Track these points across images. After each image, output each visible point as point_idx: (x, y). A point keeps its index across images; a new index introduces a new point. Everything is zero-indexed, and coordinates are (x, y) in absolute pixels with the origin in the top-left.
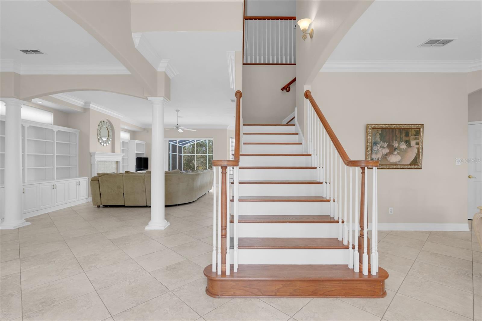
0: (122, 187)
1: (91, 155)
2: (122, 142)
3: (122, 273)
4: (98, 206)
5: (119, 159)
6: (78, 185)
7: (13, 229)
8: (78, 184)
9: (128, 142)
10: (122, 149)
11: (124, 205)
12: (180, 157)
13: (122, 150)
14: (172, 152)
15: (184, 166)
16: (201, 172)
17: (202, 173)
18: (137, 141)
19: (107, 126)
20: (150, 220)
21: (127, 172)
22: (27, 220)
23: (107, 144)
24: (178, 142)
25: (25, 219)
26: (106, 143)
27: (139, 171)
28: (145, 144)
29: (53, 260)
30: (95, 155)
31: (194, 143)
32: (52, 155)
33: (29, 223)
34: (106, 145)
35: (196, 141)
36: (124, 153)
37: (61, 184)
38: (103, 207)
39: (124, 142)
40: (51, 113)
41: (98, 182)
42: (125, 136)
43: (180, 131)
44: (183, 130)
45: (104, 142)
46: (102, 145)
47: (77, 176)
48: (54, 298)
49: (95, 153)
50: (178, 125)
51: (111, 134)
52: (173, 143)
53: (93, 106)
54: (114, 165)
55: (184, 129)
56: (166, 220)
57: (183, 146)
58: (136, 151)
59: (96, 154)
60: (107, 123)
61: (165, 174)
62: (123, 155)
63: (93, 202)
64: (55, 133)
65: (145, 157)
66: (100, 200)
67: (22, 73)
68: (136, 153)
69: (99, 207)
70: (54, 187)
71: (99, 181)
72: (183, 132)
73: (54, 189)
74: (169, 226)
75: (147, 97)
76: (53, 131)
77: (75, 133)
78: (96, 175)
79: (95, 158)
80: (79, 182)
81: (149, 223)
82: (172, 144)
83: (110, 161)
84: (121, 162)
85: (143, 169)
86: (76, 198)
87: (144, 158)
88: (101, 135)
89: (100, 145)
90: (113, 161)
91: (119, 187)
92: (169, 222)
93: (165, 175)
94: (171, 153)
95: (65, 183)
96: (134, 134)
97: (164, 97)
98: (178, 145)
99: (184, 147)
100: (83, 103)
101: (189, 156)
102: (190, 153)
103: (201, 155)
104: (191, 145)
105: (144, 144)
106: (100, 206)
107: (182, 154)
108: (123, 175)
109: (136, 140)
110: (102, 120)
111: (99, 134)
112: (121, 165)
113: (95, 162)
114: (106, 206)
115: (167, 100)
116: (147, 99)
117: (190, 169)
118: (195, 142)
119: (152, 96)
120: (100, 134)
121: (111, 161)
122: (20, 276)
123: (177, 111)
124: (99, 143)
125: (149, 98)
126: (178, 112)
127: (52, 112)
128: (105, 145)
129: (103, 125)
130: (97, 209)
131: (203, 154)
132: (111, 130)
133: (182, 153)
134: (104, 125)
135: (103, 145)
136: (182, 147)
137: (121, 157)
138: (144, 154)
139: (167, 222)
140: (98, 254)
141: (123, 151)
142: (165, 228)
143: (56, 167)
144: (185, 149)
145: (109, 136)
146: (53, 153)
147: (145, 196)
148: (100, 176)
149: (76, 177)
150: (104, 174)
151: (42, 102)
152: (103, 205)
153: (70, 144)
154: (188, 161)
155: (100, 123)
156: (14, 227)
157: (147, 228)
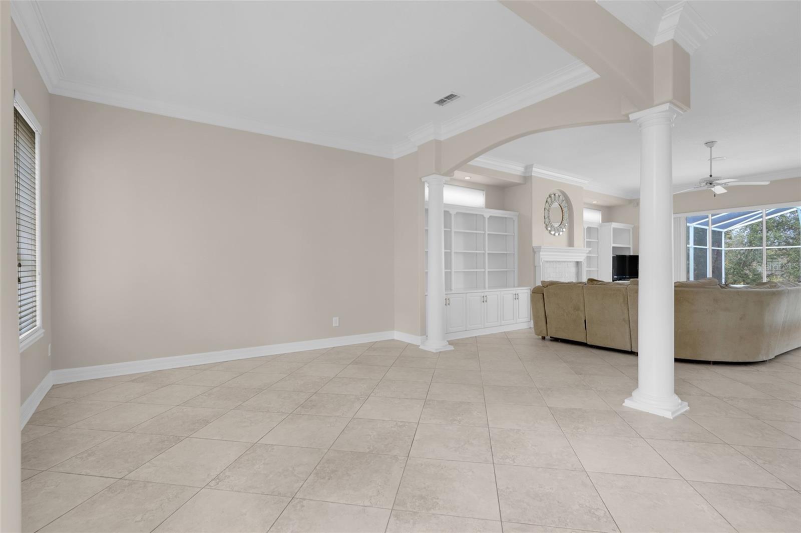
0: (582, 308)
1: (535, 251)
2: (586, 227)
3: (558, 502)
4: (542, 337)
5: (581, 258)
6: (516, 299)
7: (435, 351)
8: (516, 297)
9: (597, 229)
10: (586, 240)
11: (585, 342)
12: (717, 255)
13: (587, 242)
14: (694, 245)
15: (726, 274)
16: (789, 288)
17: (791, 290)
18: (615, 225)
19: (560, 201)
20: (637, 387)
21: (591, 281)
22: (451, 343)
23: (561, 233)
24: (710, 223)
25: (448, 341)
26: (559, 231)
27: (619, 280)
28: (631, 229)
29: (459, 418)
30: (539, 251)
31: (761, 220)
32: (483, 252)
33: (451, 348)
34: (559, 234)
35: (767, 215)
36: (590, 248)
37: (494, 295)
38: (551, 340)
39: (590, 228)
40: (482, 192)
41: (542, 297)
42: (592, 217)
43: (719, 190)
44: (725, 186)
45: (554, 230)
46: (551, 234)
47: (516, 285)
48: (438, 499)
49: (540, 248)
50: (711, 176)
51: (566, 216)
52: (697, 224)
53: (538, 171)
54: (573, 270)
55: (730, 184)
56: (676, 397)
57: (725, 230)
58: (613, 243)
59: (542, 250)
60: (559, 196)
61: (675, 287)
62: (587, 252)
63: (535, 330)
64: (487, 219)
65: (632, 254)
66: (545, 328)
67: (442, 138)
68: (613, 247)
69: (544, 338)
70: (484, 300)
71: (543, 294)
72: (726, 191)
73: (483, 302)
74: (686, 411)
75: (627, 115)
76: (484, 218)
77: (512, 218)
78: (540, 284)
79: (541, 257)
80: (518, 294)
81: (634, 394)
82: (694, 228)
83: (565, 262)
84: (584, 264)
85: (628, 277)
86: (514, 319)
87: (631, 256)
88: (551, 217)
89: (549, 234)
90: (570, 262)
91: (577, 309)
92: (686, 403)
93: (675, 291)
94: (691, 245)
95: (498, 295)
96: (609, 212)
97: (671, 102)
98: (710, 228)
99: (726, 233)
100: (522, 169)
101: (742, 252)
102: (744, 245)
103: (780, 249)
104: (746, 227)
105: (629, 230)
106: (546, 337)
107: (722, 247)
108: (583, 286)
109: (613, 223)
110: (551, 192)
111: (546, 217)
112: (584, 268)
113: (541, 263)
114: (555, 340)
115: (681, 109)
116: (628, 120)
117: (744, 281)
118: (761, 217)
119: (640, 110)
120: (548, 217)
121: (568, 261)
122: (415, 430)
123: (710, 144)
124: (548, 231)
125: (632, 117)
126: (711, 147)
127: (483, 190)
128: (557, 234)
129: (553, 200)
130: (541, 341)
131: (785, 245)
132: (567, 208)
133: (720, 246)
134: (555, 200)
135: (554, 235)
136: (722, 232)
137: (585, 255)
138: (629, 248)
139: (680, 401)
140: (523, 433)
141: (589, 244)
142: (674, 415)
143: (487, 270)
144: (730, 238)
145: (563, 218)
146: (484, 250)
147: (628, 331)
148: (545, 285)
149: (514, 287)
150: (552, 283)
151: (471, 177)
152: (551, 337)
153: (506, 235)
154: (739, 264)
155: (547, 198)
156: (436, 350)
157: (628, 403)
